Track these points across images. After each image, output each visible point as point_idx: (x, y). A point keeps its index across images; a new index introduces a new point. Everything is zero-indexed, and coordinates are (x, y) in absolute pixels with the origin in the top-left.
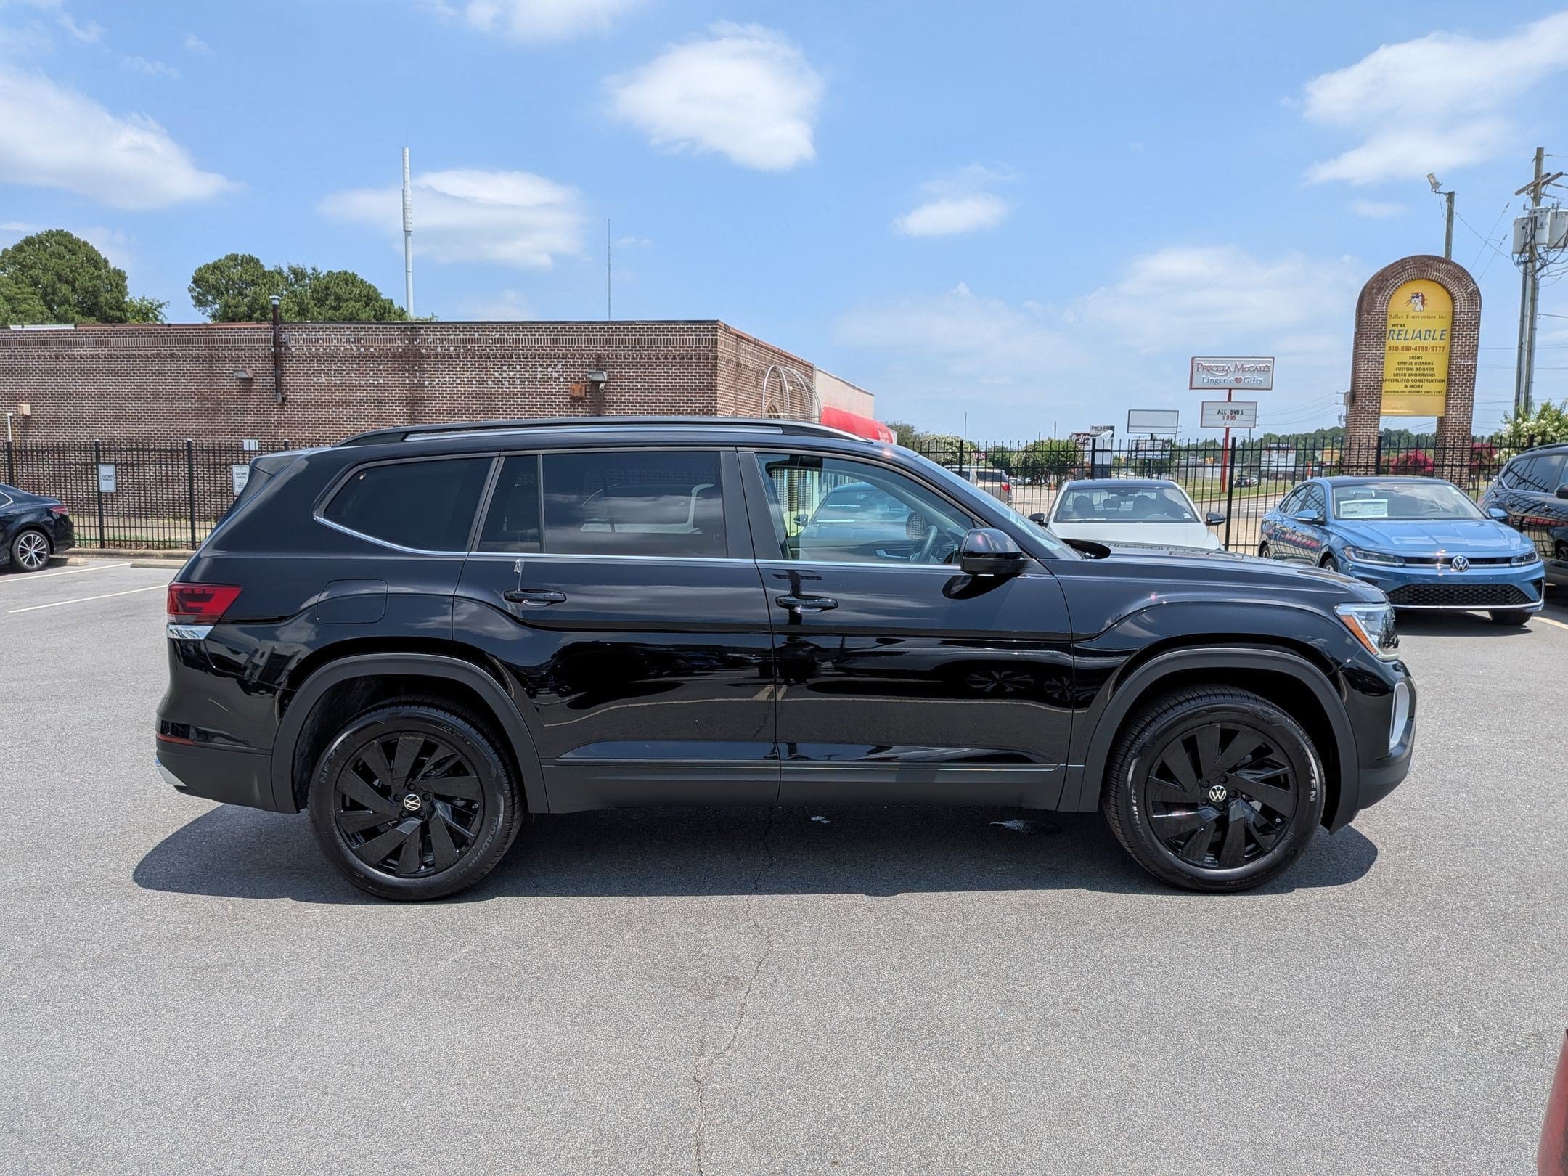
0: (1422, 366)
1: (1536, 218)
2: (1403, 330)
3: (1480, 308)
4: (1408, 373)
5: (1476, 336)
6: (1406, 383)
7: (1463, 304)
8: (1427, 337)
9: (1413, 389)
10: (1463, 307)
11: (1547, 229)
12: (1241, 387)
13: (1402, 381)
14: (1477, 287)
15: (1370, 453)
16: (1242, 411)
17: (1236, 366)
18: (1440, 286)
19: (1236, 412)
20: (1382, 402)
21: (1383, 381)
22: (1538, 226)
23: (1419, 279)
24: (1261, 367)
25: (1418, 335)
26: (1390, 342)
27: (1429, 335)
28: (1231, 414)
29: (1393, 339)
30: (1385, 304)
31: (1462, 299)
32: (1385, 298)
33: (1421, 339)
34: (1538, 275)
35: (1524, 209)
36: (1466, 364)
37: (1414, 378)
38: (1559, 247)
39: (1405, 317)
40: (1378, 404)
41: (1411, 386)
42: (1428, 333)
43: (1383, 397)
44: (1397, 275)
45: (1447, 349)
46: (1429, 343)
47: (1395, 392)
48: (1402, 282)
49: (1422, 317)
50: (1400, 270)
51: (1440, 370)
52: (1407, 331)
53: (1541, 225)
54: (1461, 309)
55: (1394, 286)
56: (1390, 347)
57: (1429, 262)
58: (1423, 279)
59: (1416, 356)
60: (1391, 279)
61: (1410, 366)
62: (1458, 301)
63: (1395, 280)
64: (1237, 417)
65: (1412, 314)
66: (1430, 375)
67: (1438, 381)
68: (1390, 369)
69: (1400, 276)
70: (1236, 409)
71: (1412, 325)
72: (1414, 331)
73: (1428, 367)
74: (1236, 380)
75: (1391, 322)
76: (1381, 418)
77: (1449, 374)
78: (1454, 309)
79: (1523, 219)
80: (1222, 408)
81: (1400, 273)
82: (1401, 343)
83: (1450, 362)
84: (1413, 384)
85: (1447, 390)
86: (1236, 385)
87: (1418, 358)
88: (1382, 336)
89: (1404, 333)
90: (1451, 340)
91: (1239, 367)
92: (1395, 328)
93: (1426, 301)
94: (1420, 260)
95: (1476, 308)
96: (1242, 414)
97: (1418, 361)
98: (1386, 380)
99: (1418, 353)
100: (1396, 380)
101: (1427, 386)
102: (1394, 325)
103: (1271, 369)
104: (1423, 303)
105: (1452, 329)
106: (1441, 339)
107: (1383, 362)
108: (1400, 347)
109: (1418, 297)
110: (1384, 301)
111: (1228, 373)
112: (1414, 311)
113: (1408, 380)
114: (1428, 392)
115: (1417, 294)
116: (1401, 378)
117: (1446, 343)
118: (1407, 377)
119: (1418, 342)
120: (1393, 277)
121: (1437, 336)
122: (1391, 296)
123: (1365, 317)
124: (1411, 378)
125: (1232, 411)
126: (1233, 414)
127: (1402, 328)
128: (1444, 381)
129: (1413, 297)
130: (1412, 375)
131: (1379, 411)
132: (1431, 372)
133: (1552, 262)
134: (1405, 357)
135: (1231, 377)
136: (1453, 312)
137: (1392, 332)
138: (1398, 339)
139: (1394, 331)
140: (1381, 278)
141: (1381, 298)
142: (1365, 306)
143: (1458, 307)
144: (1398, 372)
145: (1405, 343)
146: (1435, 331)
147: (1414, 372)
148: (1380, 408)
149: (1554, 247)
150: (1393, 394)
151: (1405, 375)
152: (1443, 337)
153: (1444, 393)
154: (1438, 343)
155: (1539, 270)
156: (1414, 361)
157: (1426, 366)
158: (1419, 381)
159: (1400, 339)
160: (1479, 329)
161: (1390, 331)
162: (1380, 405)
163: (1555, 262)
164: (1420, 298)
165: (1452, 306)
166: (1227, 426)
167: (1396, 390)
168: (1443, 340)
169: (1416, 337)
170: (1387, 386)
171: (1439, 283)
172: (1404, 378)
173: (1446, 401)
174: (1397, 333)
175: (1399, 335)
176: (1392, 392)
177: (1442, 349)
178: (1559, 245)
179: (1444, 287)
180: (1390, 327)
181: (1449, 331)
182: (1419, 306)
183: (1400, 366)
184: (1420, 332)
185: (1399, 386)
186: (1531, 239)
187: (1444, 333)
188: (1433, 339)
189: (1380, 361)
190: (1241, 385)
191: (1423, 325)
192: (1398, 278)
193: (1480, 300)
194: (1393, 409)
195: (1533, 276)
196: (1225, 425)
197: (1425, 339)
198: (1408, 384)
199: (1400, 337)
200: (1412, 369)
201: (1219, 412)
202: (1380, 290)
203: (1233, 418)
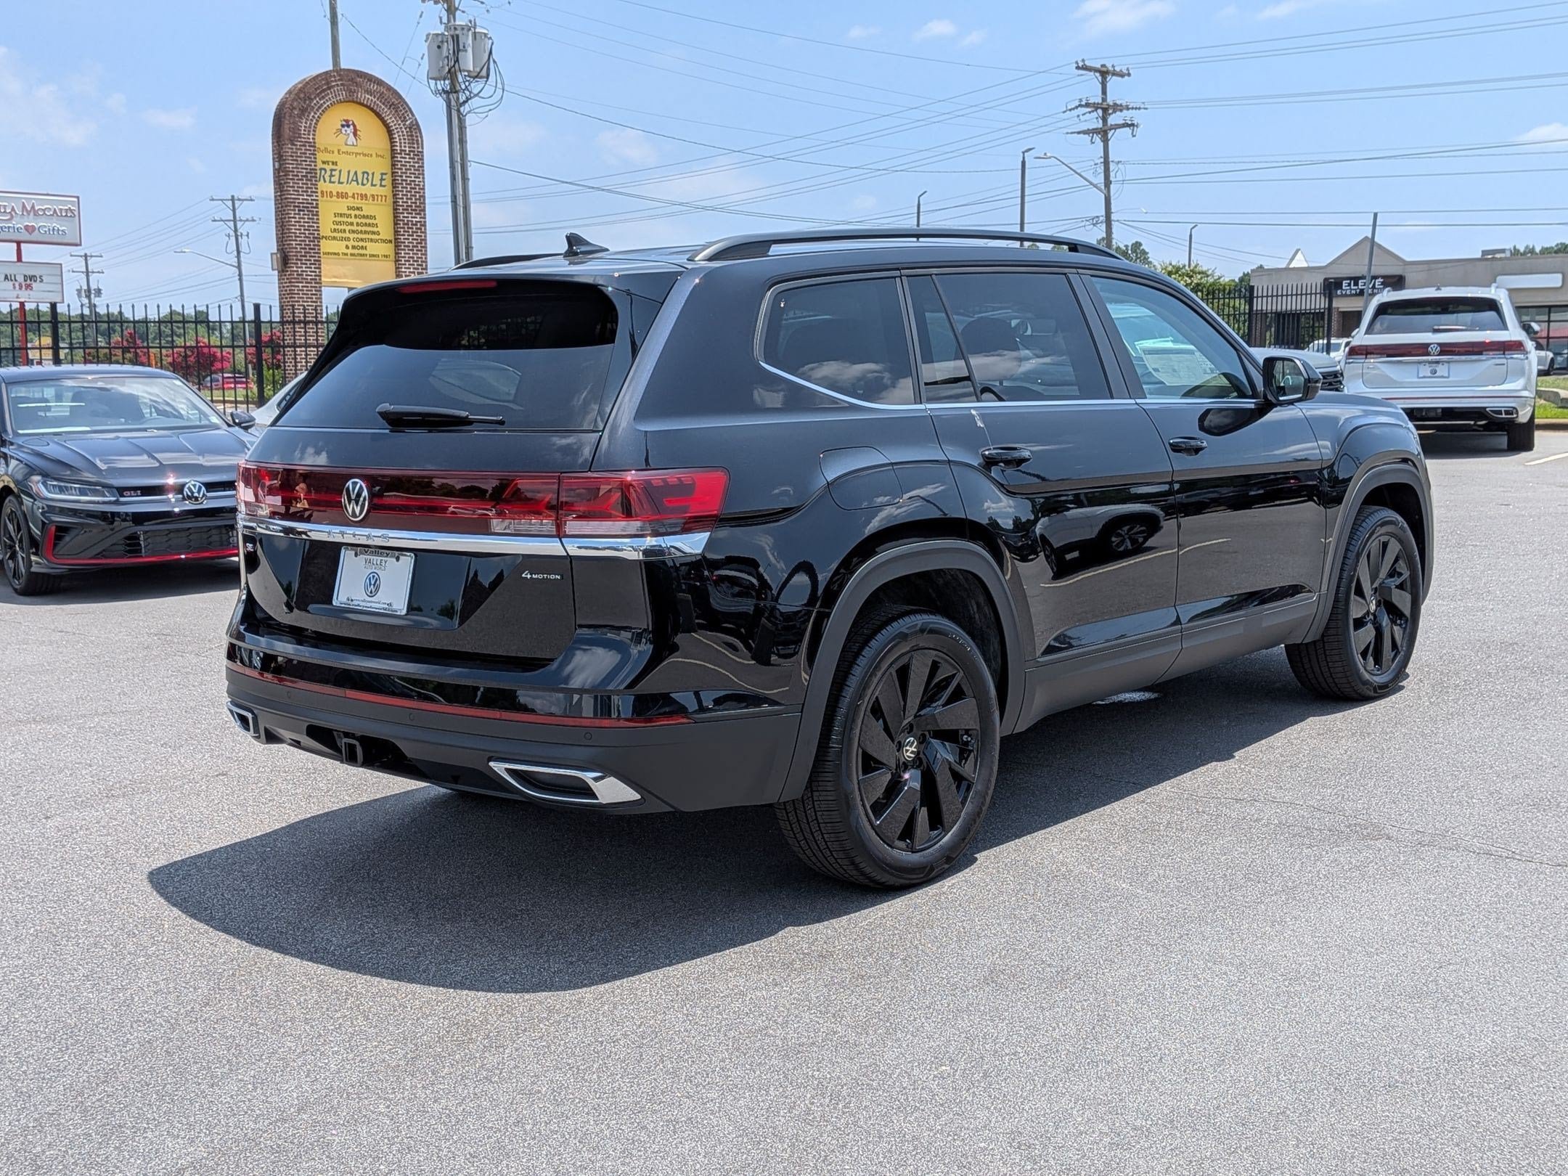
0: (364, 221)
1: (458, 36)
2: (335, 170)
3: (423, 148)
4: (348, 228)
5: (422, 184)
6: (347, 243)
7: (402, 141)
8: (365, 182)
9: (356, 251)
10: (403, 145)
11: (470, 50)
12: (34, 239)
13: (342, 239)
14: (416, 119)
15: (303, 338)
16: (40, 277)
17: (24, 206)
18: (373, 114)
19: (33, 278)
20: (323, 267)
21: (318, 238)
22: (461, 47)
23: (349, 101)
24: (61, 210)
25: (355, 179)
26: (322, 186)
27: (367, 179)
28: (25, 281)
29: (325, 181)
30: (312, 132)
31: (400, 134)
32: (311, 124)
33: (358, 184)
34: (465, 109)
35: (441, 22)
36: (414, 220)
37: (356, 236)
38: (482, 77)
39: (336, 152)
40: (317, 270)
41: (354, 247)
42: (366, 175)
43: (322, 260)
44: (321, 93)
45: (390, 200)
46: (368, 190)
47: (335, 254)
48: (329, 103)
49: (357, 154)
50: (325, 87)
51: (384, 227)
52: (340, 171)
53: (464, 47)
54: (401, 147)
55: (319, 108)
56: (322, 192)
57: (358, 79)
58: (353, 102)
59: (355, 206)
60: (315, 98)
61: (349, 220)
62: (396, 136)
63: (320, 99)
64: (34, 285)
65: (344, 149)
66: (373, 233)
67: (384, 241)
68: (326, 226)
69: (326, 95)
70: (32, 273)
71: (347, 164)
72: (349, 172)
73: (371, 221)
74: (27, 228)
75: (321, 157)
76: (323, 288)
77: (396, 232)
78: (392, 146)
79: (437, 35)
80: (10, 271)
81: (324, 91)
82: (335, 188)
83: (395, 217)
84: (356, 244)
85: (396, 253)
86: (25, 236)
87: (358, 209)
88: (312, 176)
89: (336, 173)
90: (394, 187)
91: (29, 209)
92: (325, 166)
93: (358, 133)
94: (348, 76)
95: (418, 148)
96: (42, 281)
97: (357, 212)
98: (323, 237)
99: (358, 203)
100: (334, 238)
101: (373, 248)
102: (324, 163)
103: (76, 213)
104: (355, 134)
105: (393, 173)
106: (381, 185)
107: (317, 212)
108: (335, 193)
109: (348, 126)
110: (310, 127)
111: (12, 217)
112: (346, 145)
113: (348, 239)
114: (374, 256)
115: (347, 121)
116: (340, 235)
117: (386, 191)
118: (347, 235)
119: (352, 188)
120: (318, 95)
121: (377, 181)
122: (317, 121)
123: (288, 149)
124: (351, 236)
125: (25, 276)
126: (28, 282)
127: (334, 167)
128: (391, 241)
129: (343, 126)
130: (354, 232)
131: (320, 279)
132: (375, 229)
133: (476, 95)
134: (342, 206)
135: (19, 223)
136: (393, 150)
137: (323, 172)
138: (330, 182)
139: (325, 170)
140: (302, 95)
141: (306, 123)
142: (287, 132)
143: (398, 144)
144: (336, 227)
145: (341, 188)
146: (373, 174)
147: (355, 228)
148: (320, 276)
149: (476, 77)
150: (333, 256)
151: (345, 231)
152: (383, 183)
153: (392, 257)
154: (382, 191)
155: (465, 102)
156: (353, 213)
157: (368, 221)
158: (362, 240)
159: (334, 182)
160: (423, 174)
161: (321, 169)
162: (320, 272)
163: (480, 95)
164: (352, 127)
165: (389, 142)
166: (22, 300)
167: (336, 252)
168: (384, 186)
169: (352, 180)
170: (326, 246)
171: (372, 110)
172: (344, 235)
173: (397, 268)
174: (329, 173)
175: (331, 176)
176: (331, 254)
177: (384, 198)
178: (481, 74)
179: (378, 115)
180: (320, 165)
181: (389, 175)
182: (351, 139)
183: (338, 219)
184: (356, 173)
185: (338, 247)
186: (455, 63)
187: (384, 177)
188: (372, 185)
189: (312, 210)
190: (34, 237)
191: (359, 165)
192: (323, 97)
193: (421, 137)
194: (335, 277)
195: (458, 111)
196: (17, 297)
197: (363, 184)
198: (350, 244)
199: (333, 179)
200: (352, 224)
201: (6, 277)
202: (303, 111)
203: (29, 287)
